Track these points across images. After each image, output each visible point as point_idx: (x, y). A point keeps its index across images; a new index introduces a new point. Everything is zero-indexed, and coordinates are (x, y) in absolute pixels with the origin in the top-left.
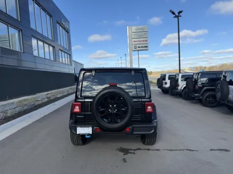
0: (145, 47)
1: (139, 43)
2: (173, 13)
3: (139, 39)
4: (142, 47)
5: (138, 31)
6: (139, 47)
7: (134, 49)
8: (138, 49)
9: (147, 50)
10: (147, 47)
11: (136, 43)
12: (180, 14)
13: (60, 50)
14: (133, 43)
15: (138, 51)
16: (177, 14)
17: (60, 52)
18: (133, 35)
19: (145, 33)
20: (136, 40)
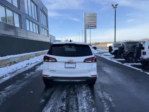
0: (94, 26)
2: (113, 5)
3: (91, 21)
4: (93, 26)
5: (90, 16)
6: (90, 26)
9: (96, 28)
10: (96, 26)
12: (117, 6)
13: (42, 27)
14: (87, 24)
15: (90, 28)
16: (115, 6)
17: (42, 28)
18: (87, 19)
19: (95, 17)
20: (89, 22)
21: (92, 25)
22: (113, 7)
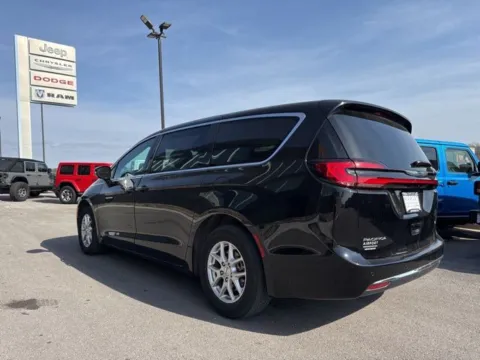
0: (67, 97)
1: (50, 84)
2: (149, 26)
3: (51, 76)
4: (60, 96)
5: (47, 54)
6: (49, 95)
7: (35, 98)
8: (46, 99)
10: (72, 98)
11: (42, 83)
14: (34, 82)
18: (33, 61)
19: (68, 63)
20: (43, 75)
21: (56, 92)
22: (151, 31)
